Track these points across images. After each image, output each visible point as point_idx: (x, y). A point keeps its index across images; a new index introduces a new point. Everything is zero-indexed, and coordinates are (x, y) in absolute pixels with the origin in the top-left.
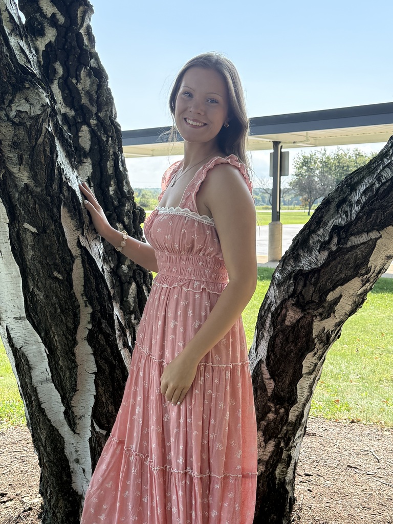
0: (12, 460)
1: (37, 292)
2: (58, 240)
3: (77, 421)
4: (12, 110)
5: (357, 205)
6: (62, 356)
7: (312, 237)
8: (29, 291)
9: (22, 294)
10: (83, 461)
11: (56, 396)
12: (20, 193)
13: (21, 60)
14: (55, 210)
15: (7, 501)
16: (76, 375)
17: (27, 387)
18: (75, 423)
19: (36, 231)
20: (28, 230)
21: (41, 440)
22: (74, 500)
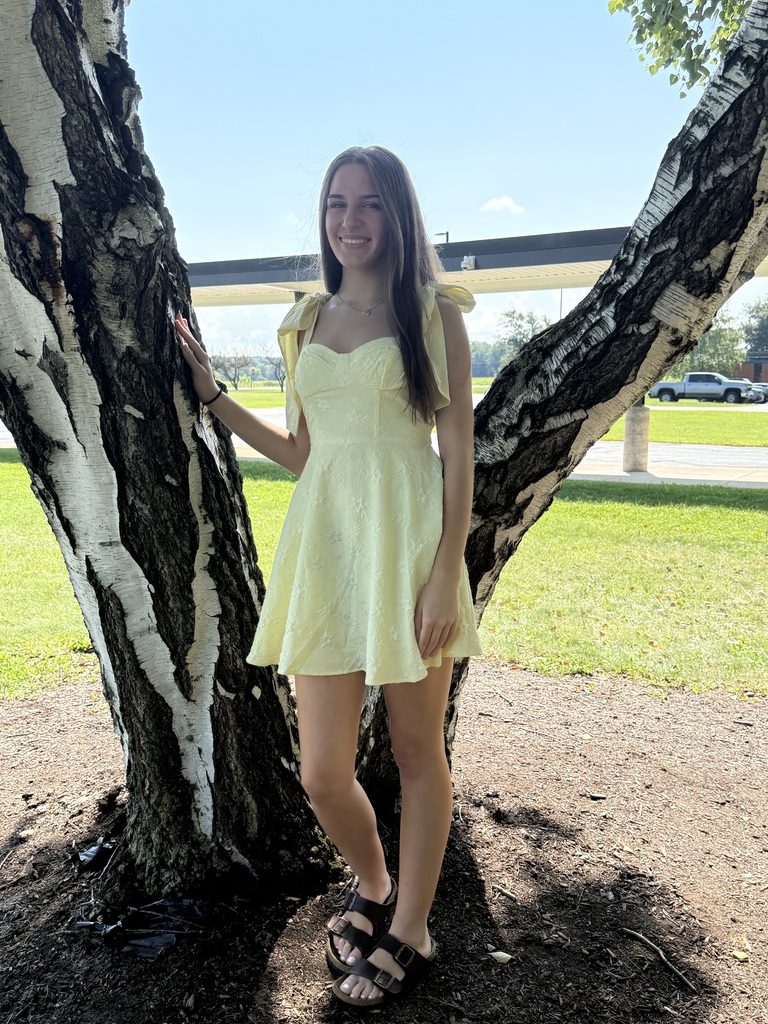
1: (139, 504)
2: (171, 429)
3: (193, 684)
4: (113, 237)
5: (556, 376)
6: (173, 594)
7: (492, 420)
8: (127, 503)
9: (116, 508)
10: (199, 737)
11: (164, 651)
12: (121, 361)
14: (167, 386)
16: (194, 619)
17: (117, 642)
18: (190, 687)
19: (142, 417)
20: (130, 414)
21: (136, 714)
22: (184, 792)
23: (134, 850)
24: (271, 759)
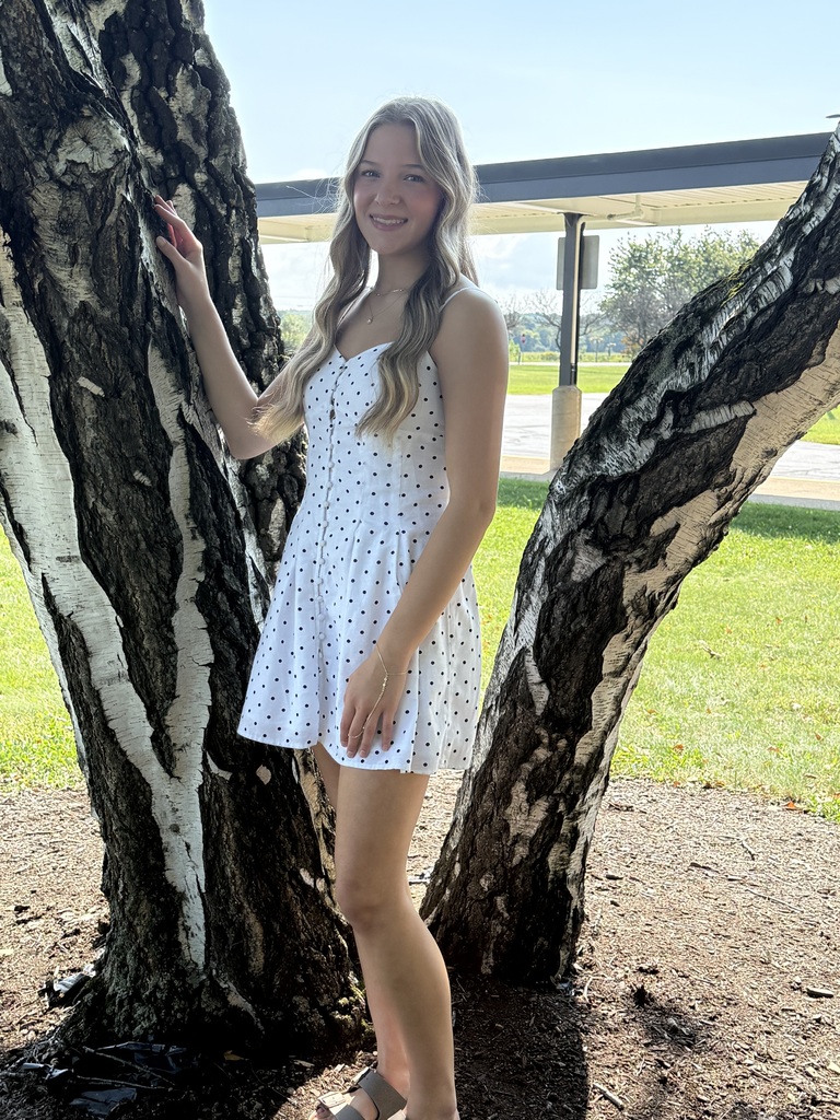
0: (34, 848)
1: (101, 509)
2: (143, 412)
3: (177, 755)
4: (58, 160)
5: (712, 353)
6: (148, 631)
7: (627, 414)
8: (86, 507)
9: (73, 512)
10: (187, 828)
11: (137, 707)
12: (73, 320)
13: (75, 63)
14: (137, 353)
15: (30, 919)
16: (175, 667)
17: (82, 690)
18: (172, 758)
19: (102, 393)
20: (87, 390)
21: (106, 789)
22: (169, 902)
23: (107, 975)
24: (285, 869)
